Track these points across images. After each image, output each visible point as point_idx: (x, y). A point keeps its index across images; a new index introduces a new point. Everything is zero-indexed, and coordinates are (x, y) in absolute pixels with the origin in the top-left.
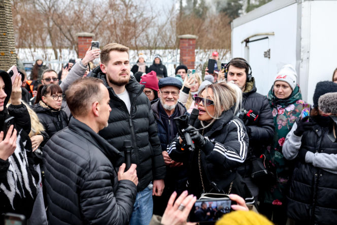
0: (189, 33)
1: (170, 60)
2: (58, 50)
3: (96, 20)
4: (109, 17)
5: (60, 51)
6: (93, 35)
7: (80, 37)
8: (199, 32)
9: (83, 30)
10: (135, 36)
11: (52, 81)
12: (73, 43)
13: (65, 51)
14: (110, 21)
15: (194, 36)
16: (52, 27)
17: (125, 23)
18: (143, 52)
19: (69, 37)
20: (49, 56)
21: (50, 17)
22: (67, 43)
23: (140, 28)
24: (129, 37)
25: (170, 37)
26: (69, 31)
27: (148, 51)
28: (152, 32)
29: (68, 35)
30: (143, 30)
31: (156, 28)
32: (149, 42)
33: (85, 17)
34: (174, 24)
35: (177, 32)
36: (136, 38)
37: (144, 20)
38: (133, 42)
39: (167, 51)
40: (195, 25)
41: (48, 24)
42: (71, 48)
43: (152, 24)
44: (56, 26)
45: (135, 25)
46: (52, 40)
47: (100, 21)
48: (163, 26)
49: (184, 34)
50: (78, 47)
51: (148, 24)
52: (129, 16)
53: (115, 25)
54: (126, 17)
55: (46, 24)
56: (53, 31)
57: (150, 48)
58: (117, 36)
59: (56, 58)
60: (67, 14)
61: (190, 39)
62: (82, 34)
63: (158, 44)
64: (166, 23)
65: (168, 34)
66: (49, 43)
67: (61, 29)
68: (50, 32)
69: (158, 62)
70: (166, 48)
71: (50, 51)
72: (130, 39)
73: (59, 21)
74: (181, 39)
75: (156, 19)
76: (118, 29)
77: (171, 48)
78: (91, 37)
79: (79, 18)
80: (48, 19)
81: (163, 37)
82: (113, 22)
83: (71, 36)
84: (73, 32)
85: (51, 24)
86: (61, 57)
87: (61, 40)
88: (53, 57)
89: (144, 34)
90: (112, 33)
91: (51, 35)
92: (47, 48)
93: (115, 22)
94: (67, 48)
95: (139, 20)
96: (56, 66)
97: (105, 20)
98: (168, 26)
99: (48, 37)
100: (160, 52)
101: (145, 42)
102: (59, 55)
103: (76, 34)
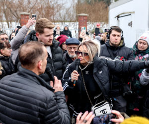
0: (84, 13)
1: (73, 28)
2: (9, 23)
3: (31, 6)
4: (39, 3)
5: (11, 23)
6: (29, 14)
7: (22, 15)
8: (89, 12)
9: (24, 11)
10: (53, 14)
11: (5, 40)
12: (18, 18)
13: (14, 23)
14: (39, 6)
15: (86, 15)
16: (6, 10)
17: (47, 7)
18: (57, 23)
19: (16, 15)
20: (4, 26)
21: (5, 4)
22: (14, 18)
23: (56, 10)
24: (50, 15)
25: (73, 16)
26: (16, 11)
27: (61, 23)
28: (63, 12)
29: (15, 14)
30: (58, 11)
31: (65, 10)
32: (61, 18)
33: (24, 3)
34: (75, 8)
35: (76, 13)
36: (54, 15)
37: (58, 5)
38: (52, 18)
39: (71, 23)
40: (86, 9)
41: (4, 7)
42: (17, 21)
43: (63, 8)
44: (8, 9)
45: (53, 8)
46: (6, 17)
47: (33, 6)
48: (69, 9)
49: (81, 13)
50: (21, 20)
51: (60, 7)
52: (49, 3)
53: (42, 8)
54: (48, 4)
55: (2, 8)
56: (7, 11)
57: (62, 22)
58: (43, 14)
59: (9, 27)
60: (14, 2)
61: (84, 16)
62: (23, 13)
63: (66, 19)
64: (70, 7)
65: (72, 13)
66: (4, 19)
67: (11, 10)
68: (5, 12)
69: (66, 29)
70: (70, 21)
71: (5, 23)
72: (50, 16)
73: (10, 6)
74: (79, 16)
75: (65, 5)
76: (43, 10)
77: (73, 21)
78: (28, 15)
79: (21, 4)
80: (3, 4)
81: (69, 15)
82: (40, 7)
83: (17, 14)
84: (18, 12)
85: (5, 7)
86: (11, 26)
87: (11, 16)
88: (7, 26)
89: (58, 13)
90: (40, 13)
91: (5, 14)
92: (3, 21)
93: (42, 6)
94: (14, 21)
95: (55, 6)
96: (8, 32)
97: (36, 5)
98: (72, 9)
99: (4, 15)
100: (67, 24)
101: (59, 18)
102: (10, 25)
103: (20, 13)
